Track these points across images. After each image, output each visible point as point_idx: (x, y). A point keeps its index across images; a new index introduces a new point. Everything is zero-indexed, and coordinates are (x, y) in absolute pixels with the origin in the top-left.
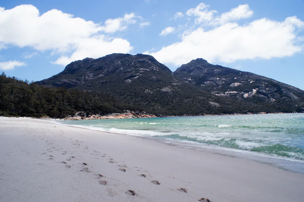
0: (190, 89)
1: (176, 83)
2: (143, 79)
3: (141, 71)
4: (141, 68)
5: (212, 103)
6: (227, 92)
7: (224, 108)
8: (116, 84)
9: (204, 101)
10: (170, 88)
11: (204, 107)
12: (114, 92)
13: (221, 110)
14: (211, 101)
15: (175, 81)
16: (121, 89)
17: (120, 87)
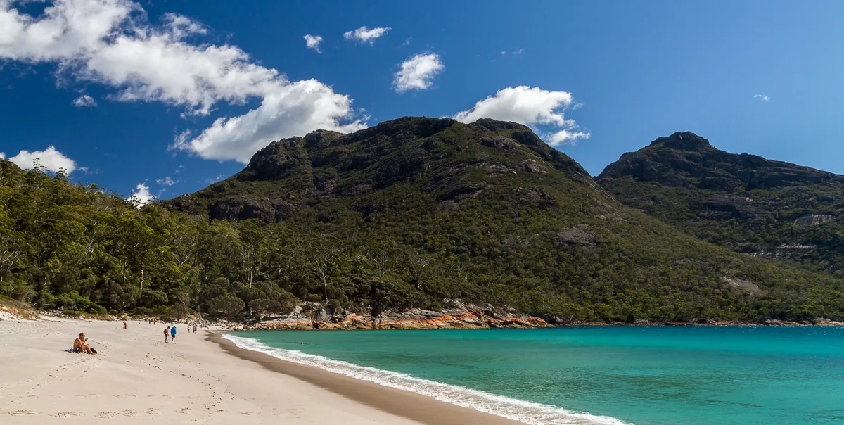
0: (652, 234)
1: (606, 213)
2: (498, 200)
3: (489, 174)
4: (492, 164)
5: (734, 283)
6: (784, 246)
7: (779, 301)
8: (412, 215)
9: (707, 275)
10: (585, 230)
11: (705, 294)
12: (404, 241)
13: (771, 307)
14: (728, 276)
15: (603, 207)
16: (426, 232)
17: (424, 224)
